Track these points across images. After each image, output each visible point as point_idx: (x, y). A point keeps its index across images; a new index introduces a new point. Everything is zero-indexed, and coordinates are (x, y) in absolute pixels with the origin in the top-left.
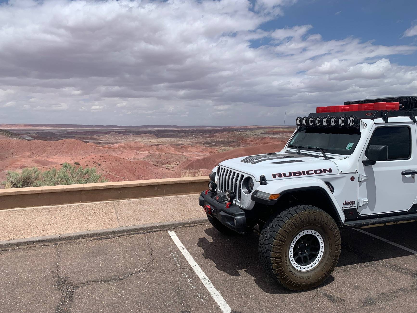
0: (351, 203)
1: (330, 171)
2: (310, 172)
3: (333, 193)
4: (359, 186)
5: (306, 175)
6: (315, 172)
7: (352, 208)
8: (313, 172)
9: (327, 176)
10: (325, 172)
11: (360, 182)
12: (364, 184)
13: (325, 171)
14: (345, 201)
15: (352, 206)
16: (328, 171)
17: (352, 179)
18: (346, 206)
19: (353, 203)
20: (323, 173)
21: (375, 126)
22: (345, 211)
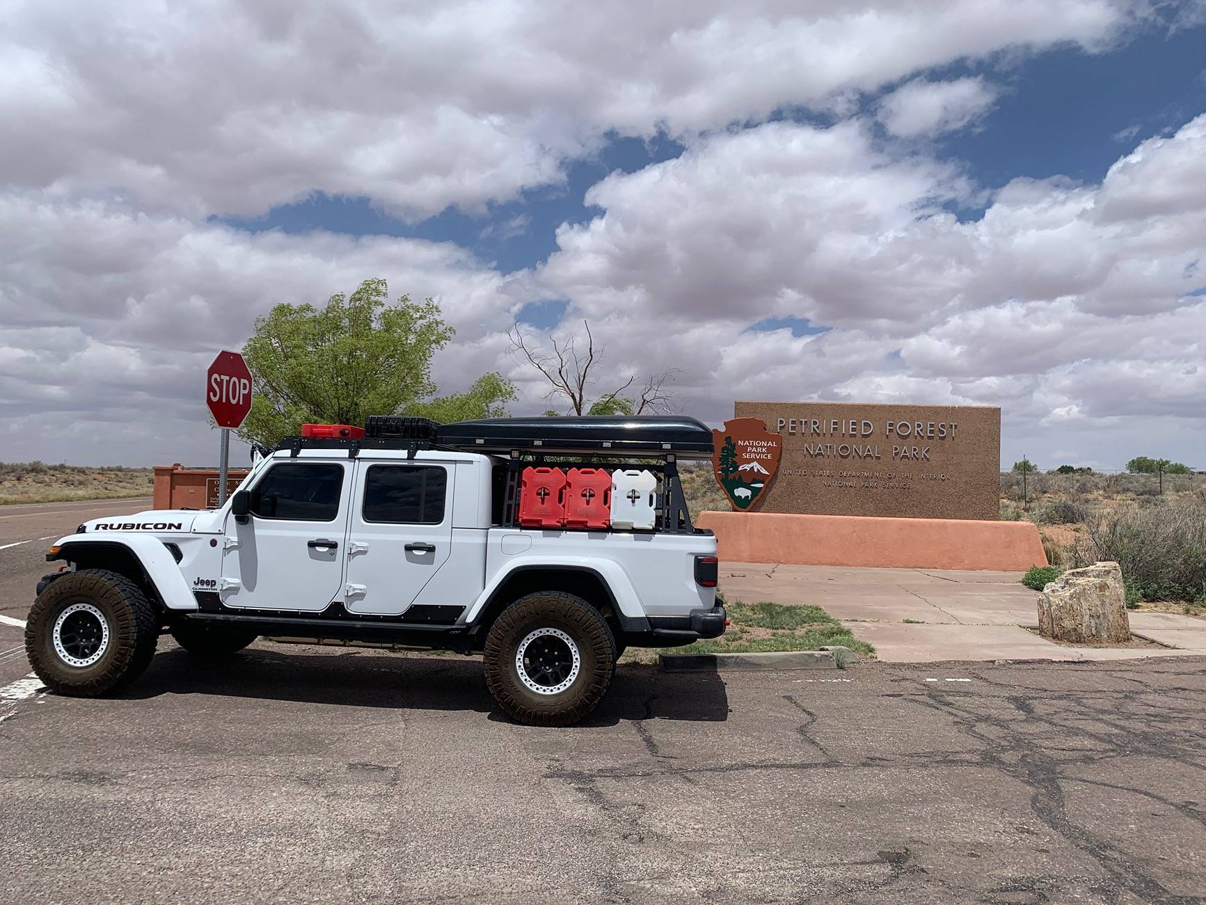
0: (208, 582)
1: (179, 526)
2: (147, 526)
3: (178, 563)
4: (224, 555)
5: (141, 529)
6: (156, 527)
7: (211, 591)
8: (152, 526)
9: (171, 535)
10: (170, 528)
11: (227, 550)
12: (236, 553)
13: (171, 525)
14: (199, 578)
15: (210, 587)
16: (175, 526)
17: (214, 543)
18: (199, 586)
19: (213, 583)
20: (166, 530)
21: (273, 462)
22: (198, 595)
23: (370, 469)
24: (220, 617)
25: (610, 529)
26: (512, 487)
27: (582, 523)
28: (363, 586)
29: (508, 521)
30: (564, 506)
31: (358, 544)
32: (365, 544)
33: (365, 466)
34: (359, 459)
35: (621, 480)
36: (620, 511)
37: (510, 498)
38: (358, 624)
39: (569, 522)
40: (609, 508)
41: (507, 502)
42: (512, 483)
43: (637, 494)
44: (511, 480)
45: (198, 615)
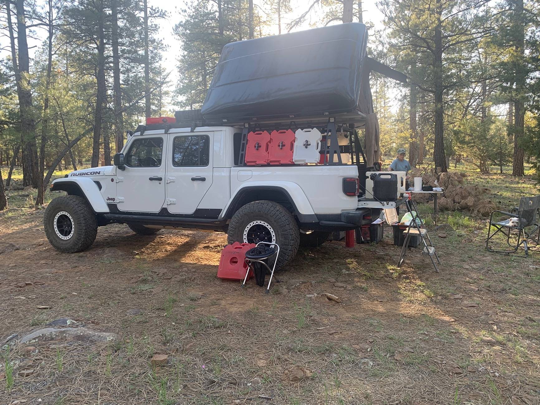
3: (100, 191)
4: (117, 185)
7: (113, 203)
8: (89, 173)
9: (97, 178)
11: (118, 183)
13: (96, 173)
14: (108, 197)
15: (113, 201)
17: (112, 180)
18: (109, 201)
19: (113, 199)
20: (94, 175)
21: (134, 138)
22: (109, 205)
23: (175, 138)
24: (117, 216)
25: (293, 165)
26: (244, 144)
27: (279, 161)
28: (174, 200)
29: (241, 163)
30: (268, 153)
31: (170, 178)
32: (174, 178)
33: (172, 137)
34: (170, 133)
35: (301, 135)
36: (298, 155)
37: (243, 150)
38: (173, 219)
39: (271, 162)
40: (293, 152)
41: (241, 152)
42: (244, 142)
43: (309, 143)
44: (243, 140)
45: (109, 215)
